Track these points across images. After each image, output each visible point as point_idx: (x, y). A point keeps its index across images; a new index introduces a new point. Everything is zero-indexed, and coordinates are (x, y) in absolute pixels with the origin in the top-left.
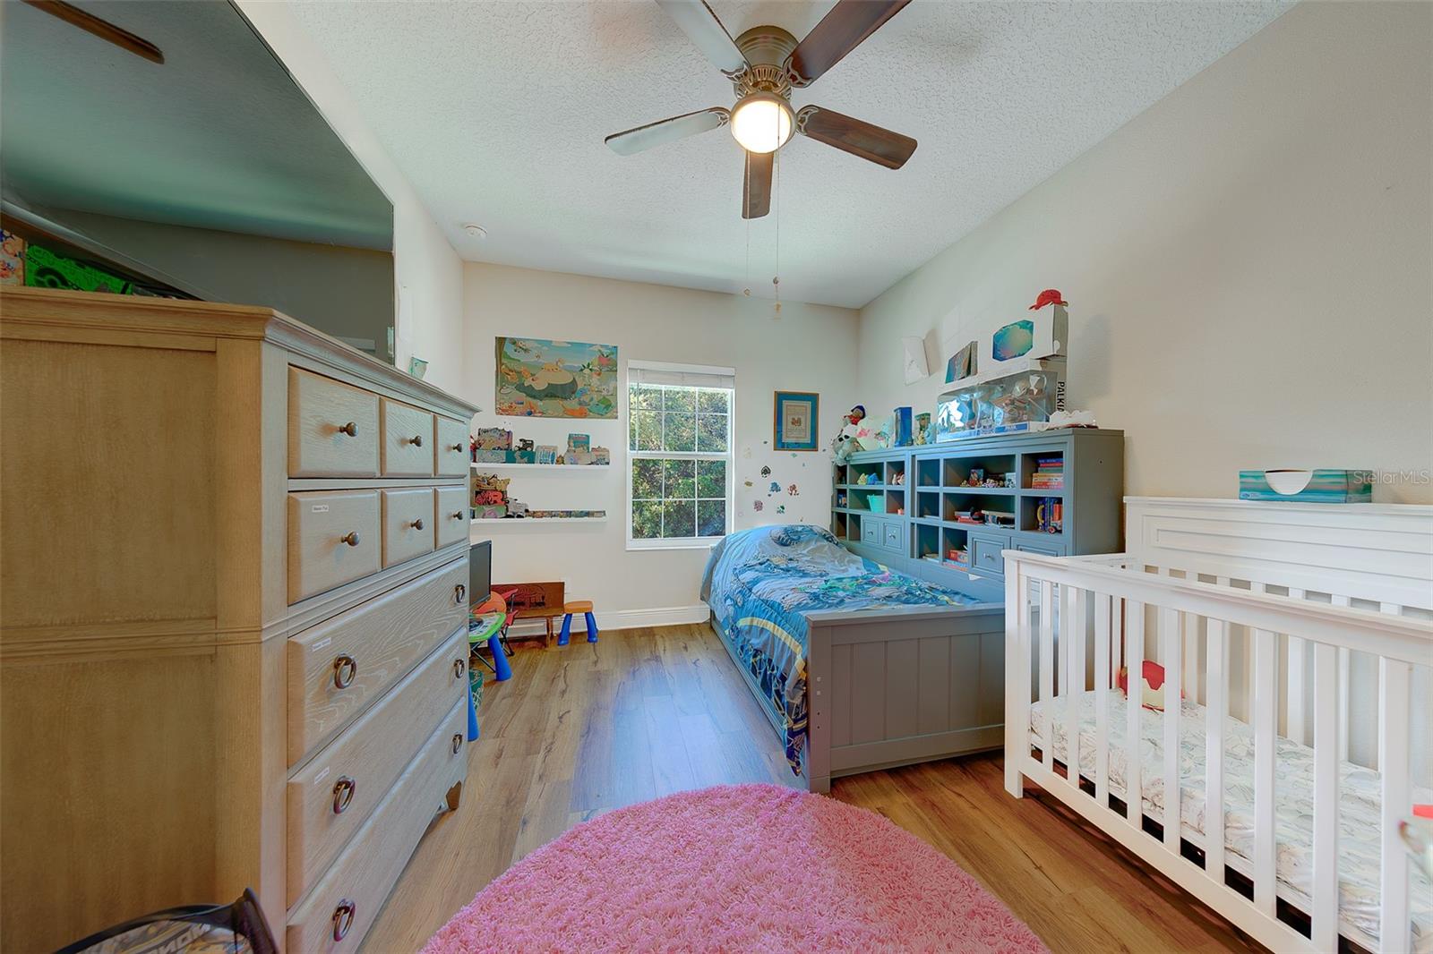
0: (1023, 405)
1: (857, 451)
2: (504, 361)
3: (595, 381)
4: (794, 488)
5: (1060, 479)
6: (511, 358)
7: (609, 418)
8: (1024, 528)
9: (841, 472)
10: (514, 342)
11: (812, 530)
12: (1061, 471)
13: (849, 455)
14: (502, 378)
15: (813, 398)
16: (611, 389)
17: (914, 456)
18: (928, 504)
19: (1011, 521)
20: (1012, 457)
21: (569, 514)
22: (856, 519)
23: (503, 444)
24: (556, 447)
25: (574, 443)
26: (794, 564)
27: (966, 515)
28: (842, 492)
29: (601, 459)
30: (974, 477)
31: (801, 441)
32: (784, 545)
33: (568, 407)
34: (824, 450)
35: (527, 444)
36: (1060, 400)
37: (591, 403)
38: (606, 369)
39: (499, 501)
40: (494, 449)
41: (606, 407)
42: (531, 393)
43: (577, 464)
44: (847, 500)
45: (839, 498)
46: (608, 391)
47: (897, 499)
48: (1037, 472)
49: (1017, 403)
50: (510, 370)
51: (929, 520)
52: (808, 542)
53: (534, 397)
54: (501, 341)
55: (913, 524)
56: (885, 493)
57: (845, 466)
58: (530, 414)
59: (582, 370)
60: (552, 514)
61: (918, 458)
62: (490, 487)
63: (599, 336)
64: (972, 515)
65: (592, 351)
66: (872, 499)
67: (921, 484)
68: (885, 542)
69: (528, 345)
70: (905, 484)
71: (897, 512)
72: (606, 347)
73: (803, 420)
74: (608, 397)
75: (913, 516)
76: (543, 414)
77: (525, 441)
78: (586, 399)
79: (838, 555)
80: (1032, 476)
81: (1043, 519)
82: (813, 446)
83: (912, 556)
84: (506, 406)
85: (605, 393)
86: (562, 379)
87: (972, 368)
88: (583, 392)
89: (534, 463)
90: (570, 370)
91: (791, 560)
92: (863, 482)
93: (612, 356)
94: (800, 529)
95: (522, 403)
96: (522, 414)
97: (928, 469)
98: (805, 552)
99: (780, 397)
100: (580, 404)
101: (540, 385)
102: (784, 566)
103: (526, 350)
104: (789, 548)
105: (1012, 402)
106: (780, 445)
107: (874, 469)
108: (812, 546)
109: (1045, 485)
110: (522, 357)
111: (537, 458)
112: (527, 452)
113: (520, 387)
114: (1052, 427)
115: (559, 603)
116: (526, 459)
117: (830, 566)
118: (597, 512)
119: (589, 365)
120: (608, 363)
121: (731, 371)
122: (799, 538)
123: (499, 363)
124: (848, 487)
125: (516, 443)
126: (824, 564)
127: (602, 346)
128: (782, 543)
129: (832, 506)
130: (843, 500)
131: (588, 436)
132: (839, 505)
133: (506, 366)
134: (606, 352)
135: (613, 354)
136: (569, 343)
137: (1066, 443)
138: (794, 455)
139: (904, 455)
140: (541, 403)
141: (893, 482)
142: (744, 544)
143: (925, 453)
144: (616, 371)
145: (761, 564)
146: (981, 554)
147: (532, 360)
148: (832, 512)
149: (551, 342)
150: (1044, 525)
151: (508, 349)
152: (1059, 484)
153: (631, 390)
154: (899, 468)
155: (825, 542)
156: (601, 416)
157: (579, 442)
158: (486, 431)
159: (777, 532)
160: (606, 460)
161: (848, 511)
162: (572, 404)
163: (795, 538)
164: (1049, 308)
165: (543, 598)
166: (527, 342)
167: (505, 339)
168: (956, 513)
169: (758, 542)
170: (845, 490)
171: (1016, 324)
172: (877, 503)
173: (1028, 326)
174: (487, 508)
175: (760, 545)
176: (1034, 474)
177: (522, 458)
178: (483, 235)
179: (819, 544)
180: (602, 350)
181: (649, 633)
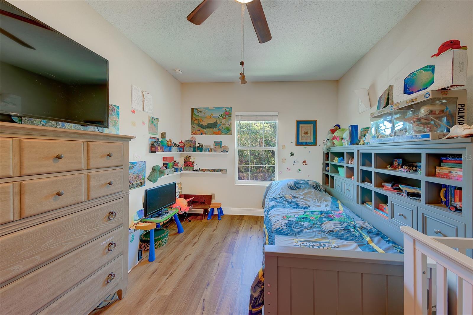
0: (428, 121)
1: (334, 146)
2: (194, 116)
3: (224, 121)
4: (305, 162)
5: (460, 173)
6: (196, 115)
7: (229, 134)
8: (428, 202)
9: (327, 156)
10: (197, 109)
11: (307, 183)
12: (461, 167)
13: (329, 148)
14: (193, 122)
15: (314, 123)
16: (229, 124)
17: (358, 150)
18: (366, 176)
19: (419, 196)
20: (419, 155)
21: (214, 170)
22: (333, 178)
23: (192, 145)
24: (210, 146)
25: (216, 144)
26: (294, 200)
27: (389, 186)
28: (327, 165)
29: (225, 150)
30: (396, 163)
31: (308, 141)
32: (293, 189)
33: (215, 131)
34: (320, 145)
35: (201, 145)
36: (461, 117)
37: (222, 129)
38: (228, 116)
39: (191, 165)
40: (189, 147)
41: (228, 130)
42: (202, 127)
43: (216, 152)
44: (329, 168)
45: (326, 167)
46: (228, 124)
47: (350, 171)
48: (440, 165)
49: (422, 121)
50: (196, 119)
51: (367, 185)
52: (304, 189)
53: (204, 128)
54: (193, 109)
55: (358, 186)
56: (345, 167)
57: (329, 153)
58: (202, 134)
59: (219, 117)
60: (208, 170)
61: (360, 152)
62: (188, 160)
63: (225, 104)
64: (392, 186)
65: (222, 110)
66: (340, 169)
67: (363, 165)
68: (345, 192)
69: (201, 110)
70: (354, 164)
71: (351, 178)
72: (228, 108)
73: (309, 132)
74: (228, 127)
75: (358, 181)
76: (206, 134)
77: (200, 144)
78: (220, 128)
79: (318, 196)
80: (436, 169)
81: (446, 197)
82: (314, 143)
83: (358, 203)
84: (194, 132)
85: (227, 125)
86: (213, 121)
87: (390, 101)
88: (220, 126)
89: (202, 152)
90: (215, 117)
91: (294, 197)
92: (336, 161)
93: (230, 111)
94: (302, 182)
95: (199, 131)
96: (199, 134)
97: (366, 157)
98: (301, 194)
99: (298, 123)
100: (218, 130)
101: (205, 124)
102: (289, 200)
103: (200, 112)
104: (294, 191)
105: (419, 120)
106: (298, 143)
107: (341, 155)
108: (306, 191)
109: (447, 176)
110: (199, 114)
111: (203, 150)
112: (200, 148)
113: (199, 125)
114: (452, 136)
115: (210, 203)
116: (199, 150)
117: (312, 203)
118: (224, 170)
119: (221, 115)
120: (228, 114)
121: (276, 113)
122: (300, 186)
123: (192, 117)
124: (329, 162)
125: (197, 145)
126: (310, 201)
127: (226, 108)
128: (292, 188)
129: (323, 170)
130: (328, 168)
131: (221, 142)
132: (326, 170)
133: (195, 118)
134: (228, 110)
135: (230, 110)
136: (214, 108)
137: (465, 148)
138: (305, 148)
139: (354, 149)
140: (205, 130)
141: (349, 162)
142: (276, 187)
143: (365, 149)
144: (231, 117)
145: (280, 198)
146: (397, 212)
147: (202, 115)
148: (323, 173)
149: (209, 108)
150: (446, 202)
151: (195, 111)
152: (459, 176)
153: (237, 123)
154: (351, 155)
155: (313, 190)
156: (226, 134)
157: (218, 144)
158: (187, 141)
159: (291, 183)
160: (227, 151)
161: (330, 174)
162: (216, 130)
163: (298, 186)
164: (449, 54)
165: (204, 200)
166: (201, 109)
167: (194, 108)
168: (383, 184)
169: (281, 187)
170: (328, 164)
171: (421, 69)
172: (342, 172)
173: (431, 69)
174: (187, 168)
175: (282, 188)
176: (437, 167)
177: (198, 150)
178: (181, 73)
179: (309, 190)
180: (226, 109)
181: (241, 218)
